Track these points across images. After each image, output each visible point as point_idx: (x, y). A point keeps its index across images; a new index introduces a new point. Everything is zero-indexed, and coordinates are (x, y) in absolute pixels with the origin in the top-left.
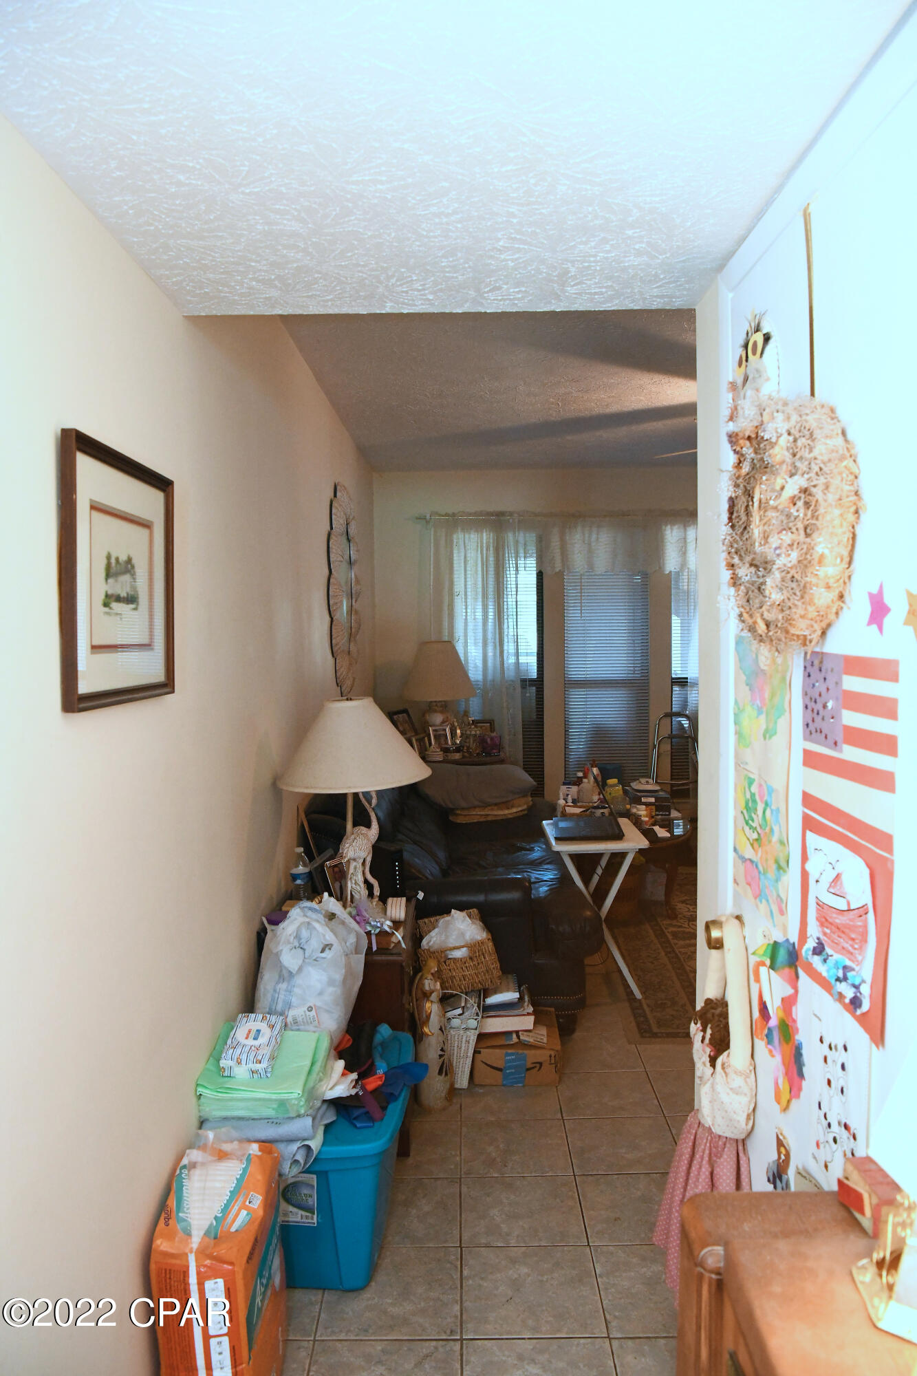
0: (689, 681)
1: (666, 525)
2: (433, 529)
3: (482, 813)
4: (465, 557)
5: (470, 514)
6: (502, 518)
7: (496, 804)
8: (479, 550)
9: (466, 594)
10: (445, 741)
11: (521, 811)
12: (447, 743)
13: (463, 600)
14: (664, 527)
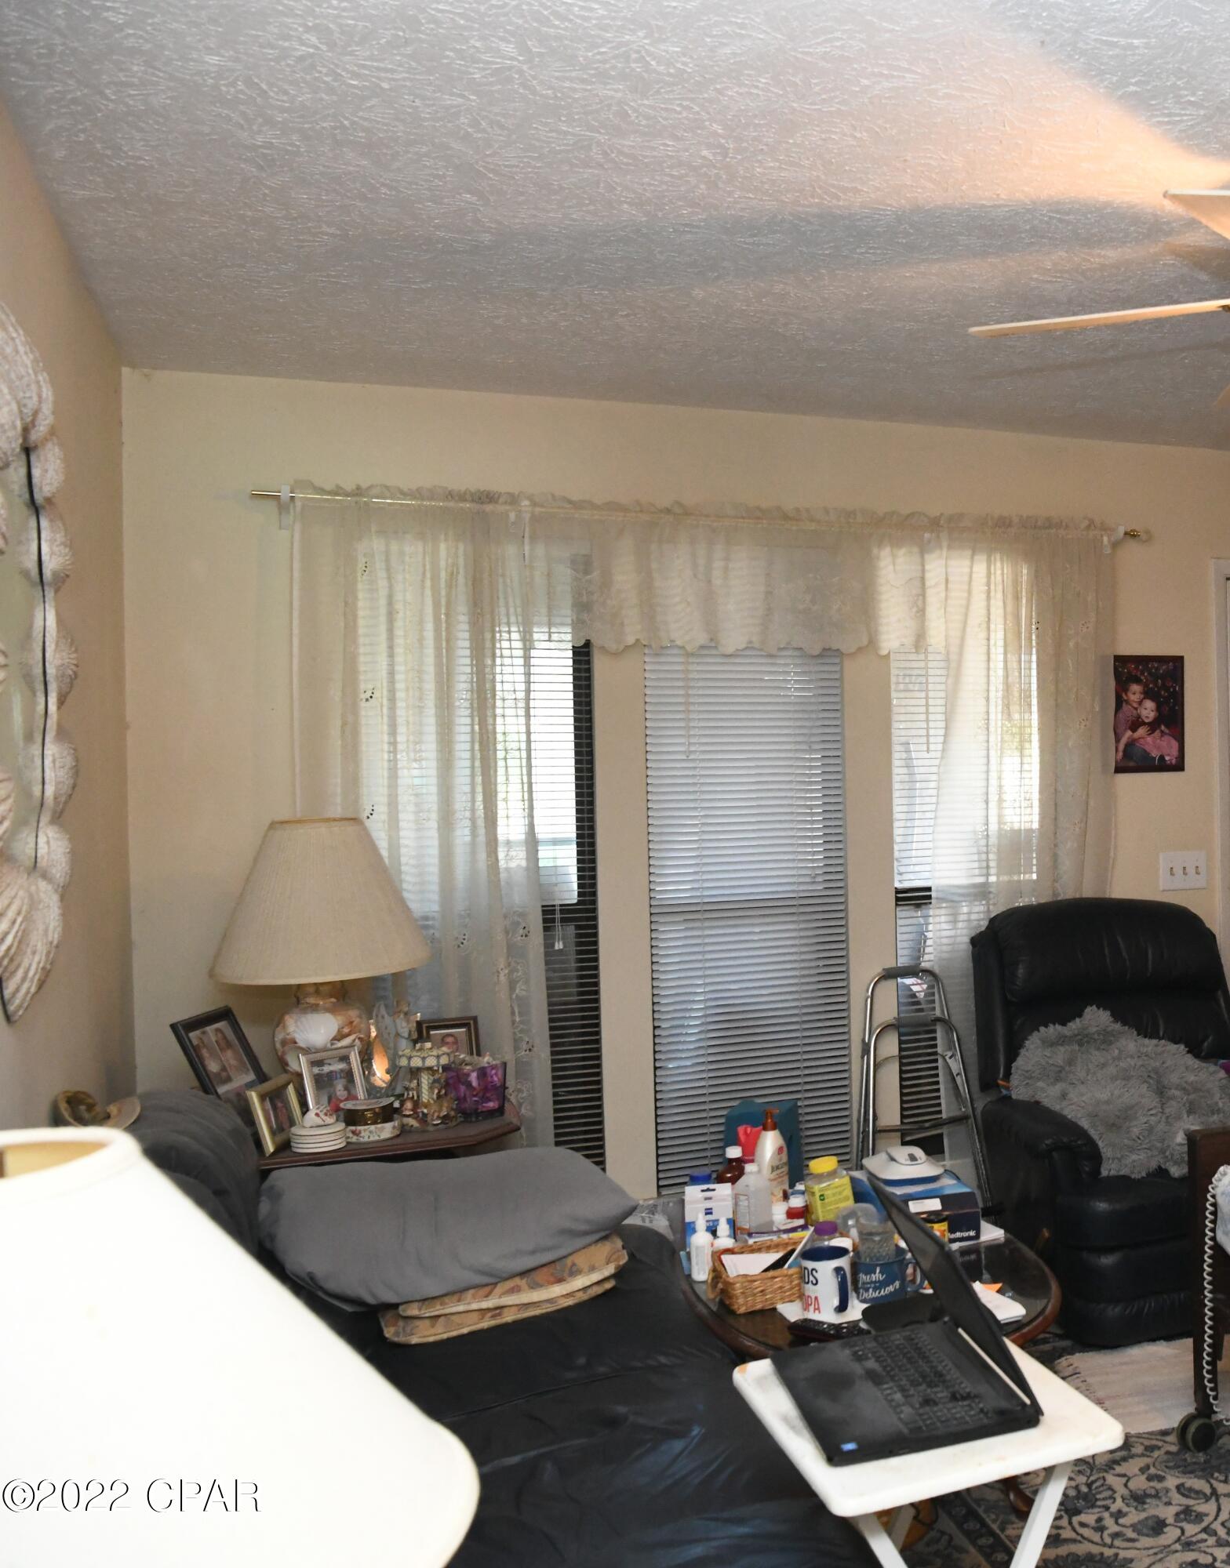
0: (933, 894)
1: (880, 545)
2: (298, 527)
3: (485, 1305)
4: (390, 603)
5: (404, 494)
6: (489, 508)
7: (523, 1274)
8: (428, 583)
9: (392, 700)
10: (346, 1088)
11: (598, 1283)
12: (352, 1097)
13: (385, 710)
14: (875, 551)
